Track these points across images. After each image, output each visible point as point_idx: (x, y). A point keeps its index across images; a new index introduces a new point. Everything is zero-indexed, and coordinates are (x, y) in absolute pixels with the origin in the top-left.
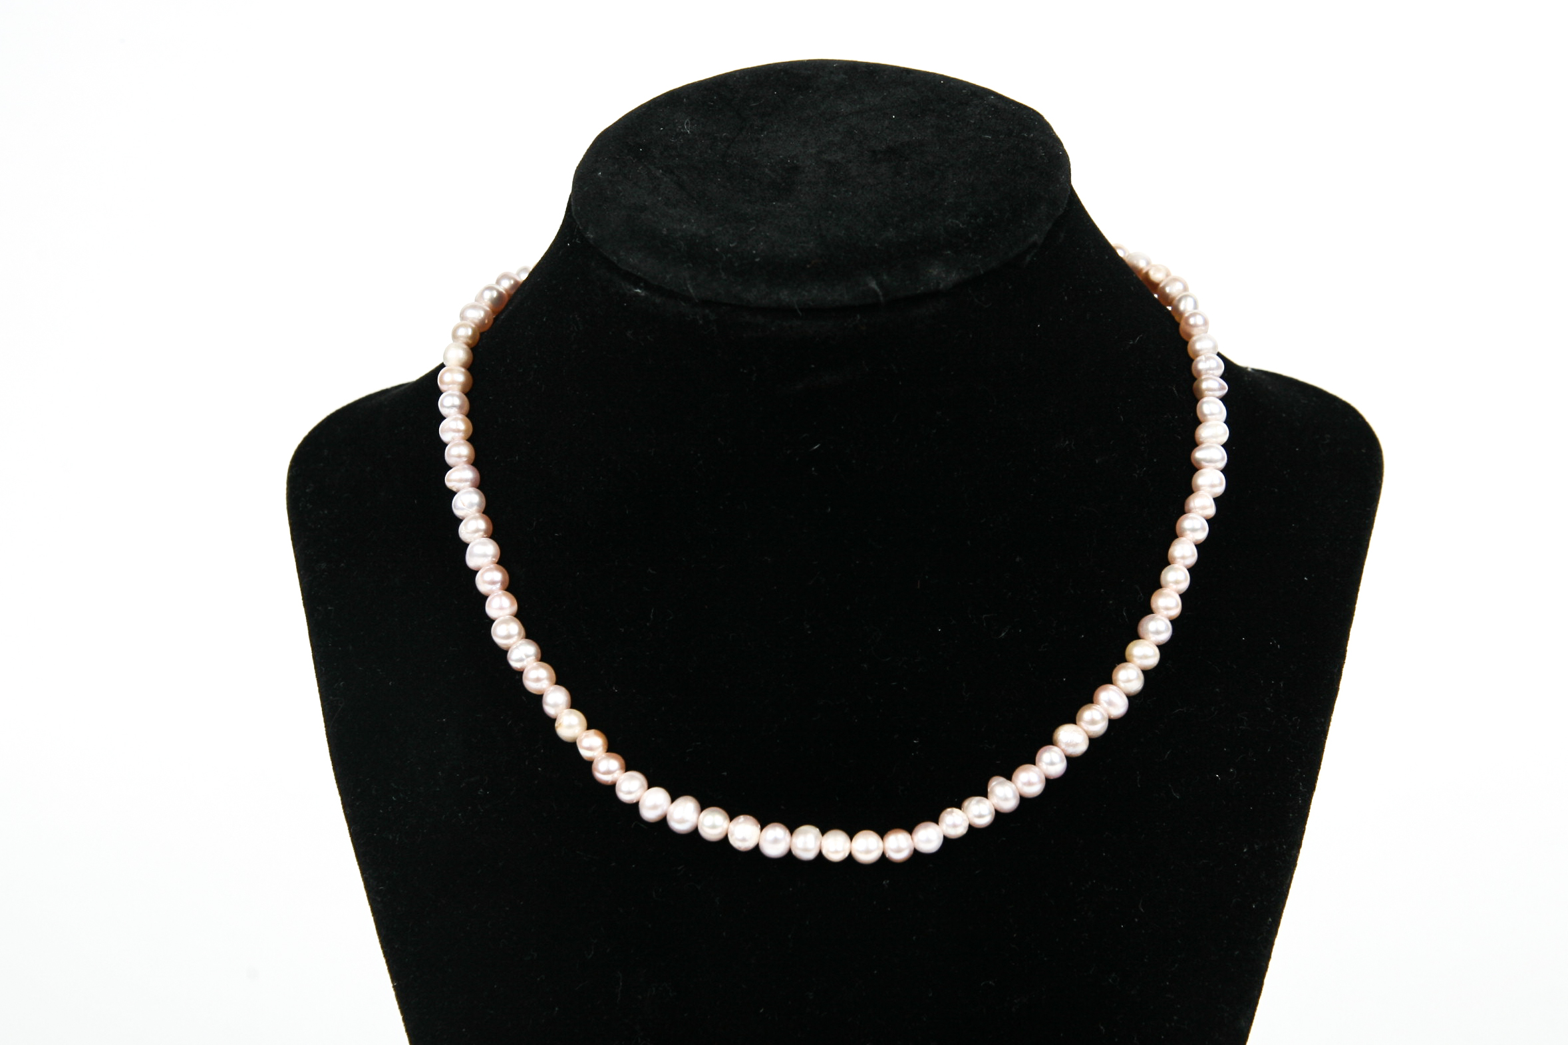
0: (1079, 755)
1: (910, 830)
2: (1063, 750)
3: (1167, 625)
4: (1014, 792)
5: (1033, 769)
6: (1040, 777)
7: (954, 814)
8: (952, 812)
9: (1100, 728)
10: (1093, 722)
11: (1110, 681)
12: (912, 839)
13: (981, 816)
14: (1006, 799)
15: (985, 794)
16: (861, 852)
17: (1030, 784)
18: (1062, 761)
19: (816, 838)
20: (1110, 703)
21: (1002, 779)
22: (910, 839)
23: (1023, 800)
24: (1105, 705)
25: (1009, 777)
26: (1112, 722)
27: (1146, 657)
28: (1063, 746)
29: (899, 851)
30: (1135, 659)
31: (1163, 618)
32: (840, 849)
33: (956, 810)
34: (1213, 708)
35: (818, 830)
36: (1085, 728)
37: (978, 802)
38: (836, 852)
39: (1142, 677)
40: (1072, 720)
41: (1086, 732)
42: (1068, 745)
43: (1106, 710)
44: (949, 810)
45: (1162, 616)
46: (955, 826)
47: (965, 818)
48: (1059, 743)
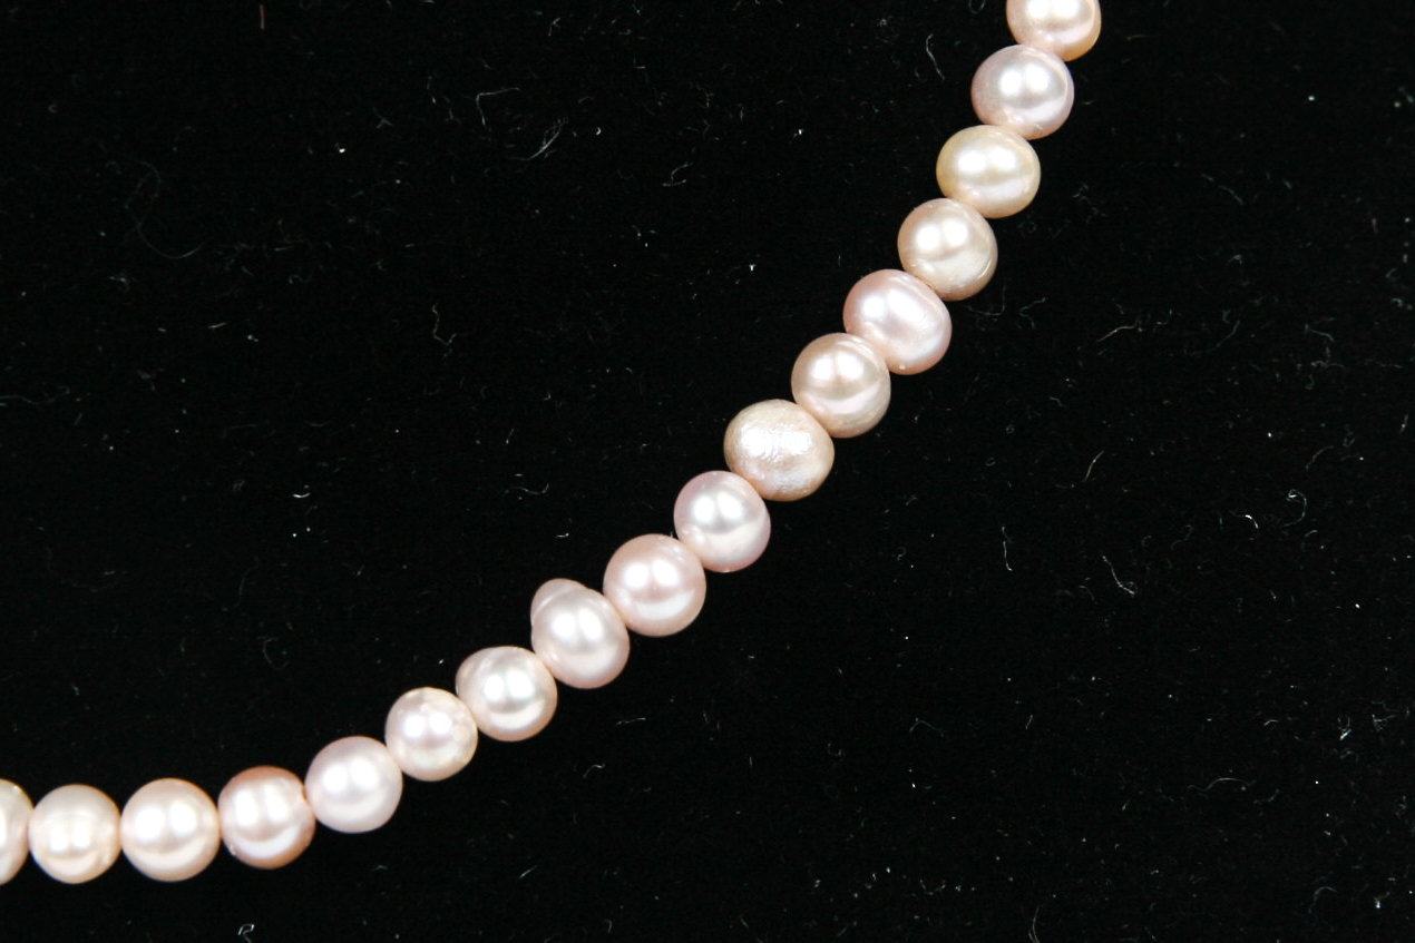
0: (807, 492)
1: (299, 766)
2: (754, 483)
3: (1055, 76)
4: (607, 626)
5: (665, 549)
6: (684, 570)
7: (424, 707)
8: (420, 701)
9: (864, 405)
10: (840, 389)
11: (891, 259)
12: (305, 795)
13: (511, 706)
14: (585, 647)
15: (520, 635)
16: (148, 847)
17: (655, 594)
18: (750, 515)
19: (12, 817)
20: (893, 327)
21: (568, 587)
22: (299, 798)
23: (642, 646)
24: (879, 335)
25: (594, 579)
26: (902, 384)
27: (993, 177)
28: (754, 471)
29: (267, 832)
30: (964, 187)
31: (1044, 56)
32: (82, 842)
33: (431, 694)
34: (1225, 314)
35: (16, 789)
36: (820, 410)
37: (500, 665)
38: (74, 853)
39: (987, 237)
40: (780, 387)
41: (822, 422)
42: (764, 464)
43: (876, 347)
44: (411, 695)
45: (1038, 49)
46: (431, 743)
47: (462, 715)
48: (741, 463)
